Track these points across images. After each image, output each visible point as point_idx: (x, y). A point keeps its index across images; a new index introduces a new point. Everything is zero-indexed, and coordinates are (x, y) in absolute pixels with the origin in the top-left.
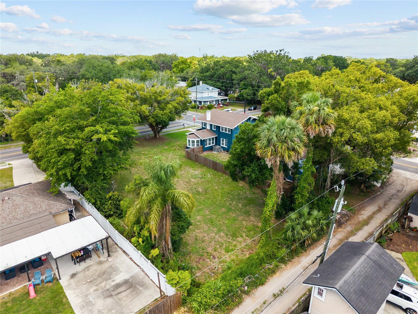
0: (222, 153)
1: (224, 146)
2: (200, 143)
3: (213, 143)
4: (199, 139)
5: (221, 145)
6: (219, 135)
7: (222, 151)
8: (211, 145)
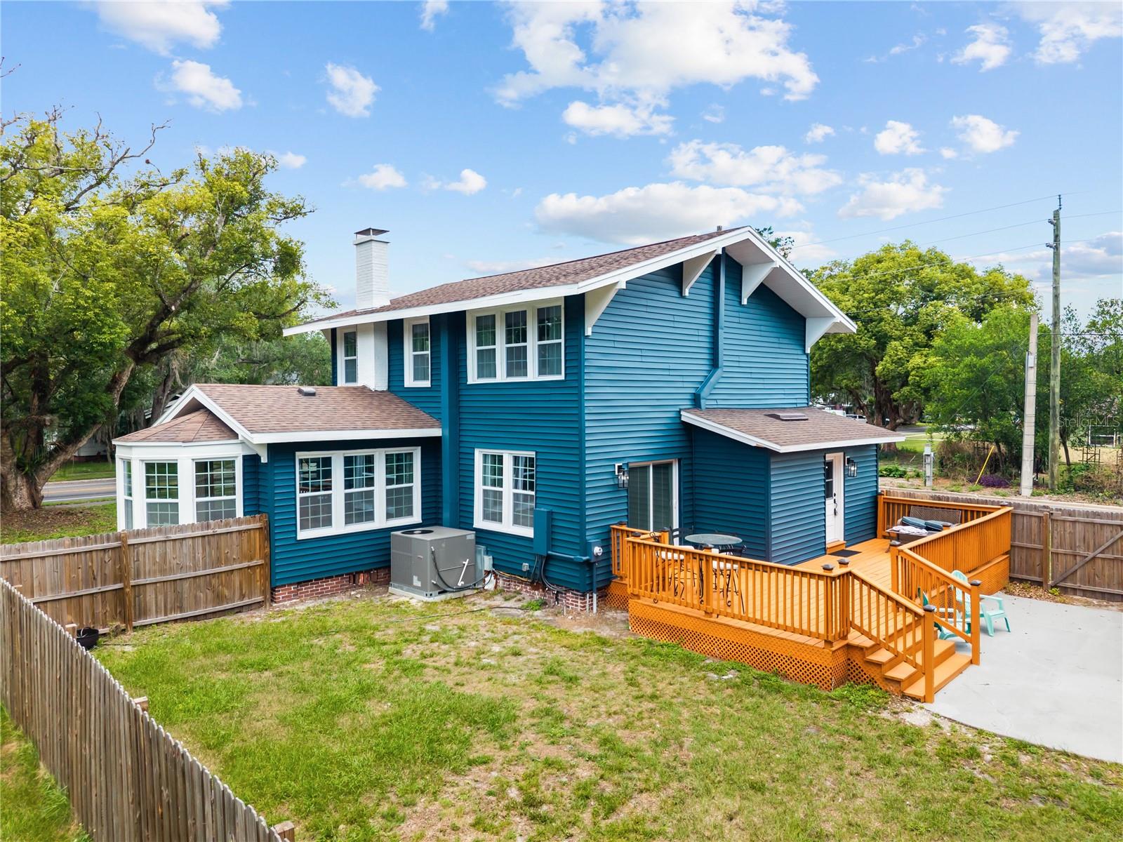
0: (481, 602)
1: (507, 526)
2: (239, 497)
3: (398, 503)
4: (232, 451)
5: (479, 522)
6: (455, 424)
7: (490, 583)
8: (380, 521)
